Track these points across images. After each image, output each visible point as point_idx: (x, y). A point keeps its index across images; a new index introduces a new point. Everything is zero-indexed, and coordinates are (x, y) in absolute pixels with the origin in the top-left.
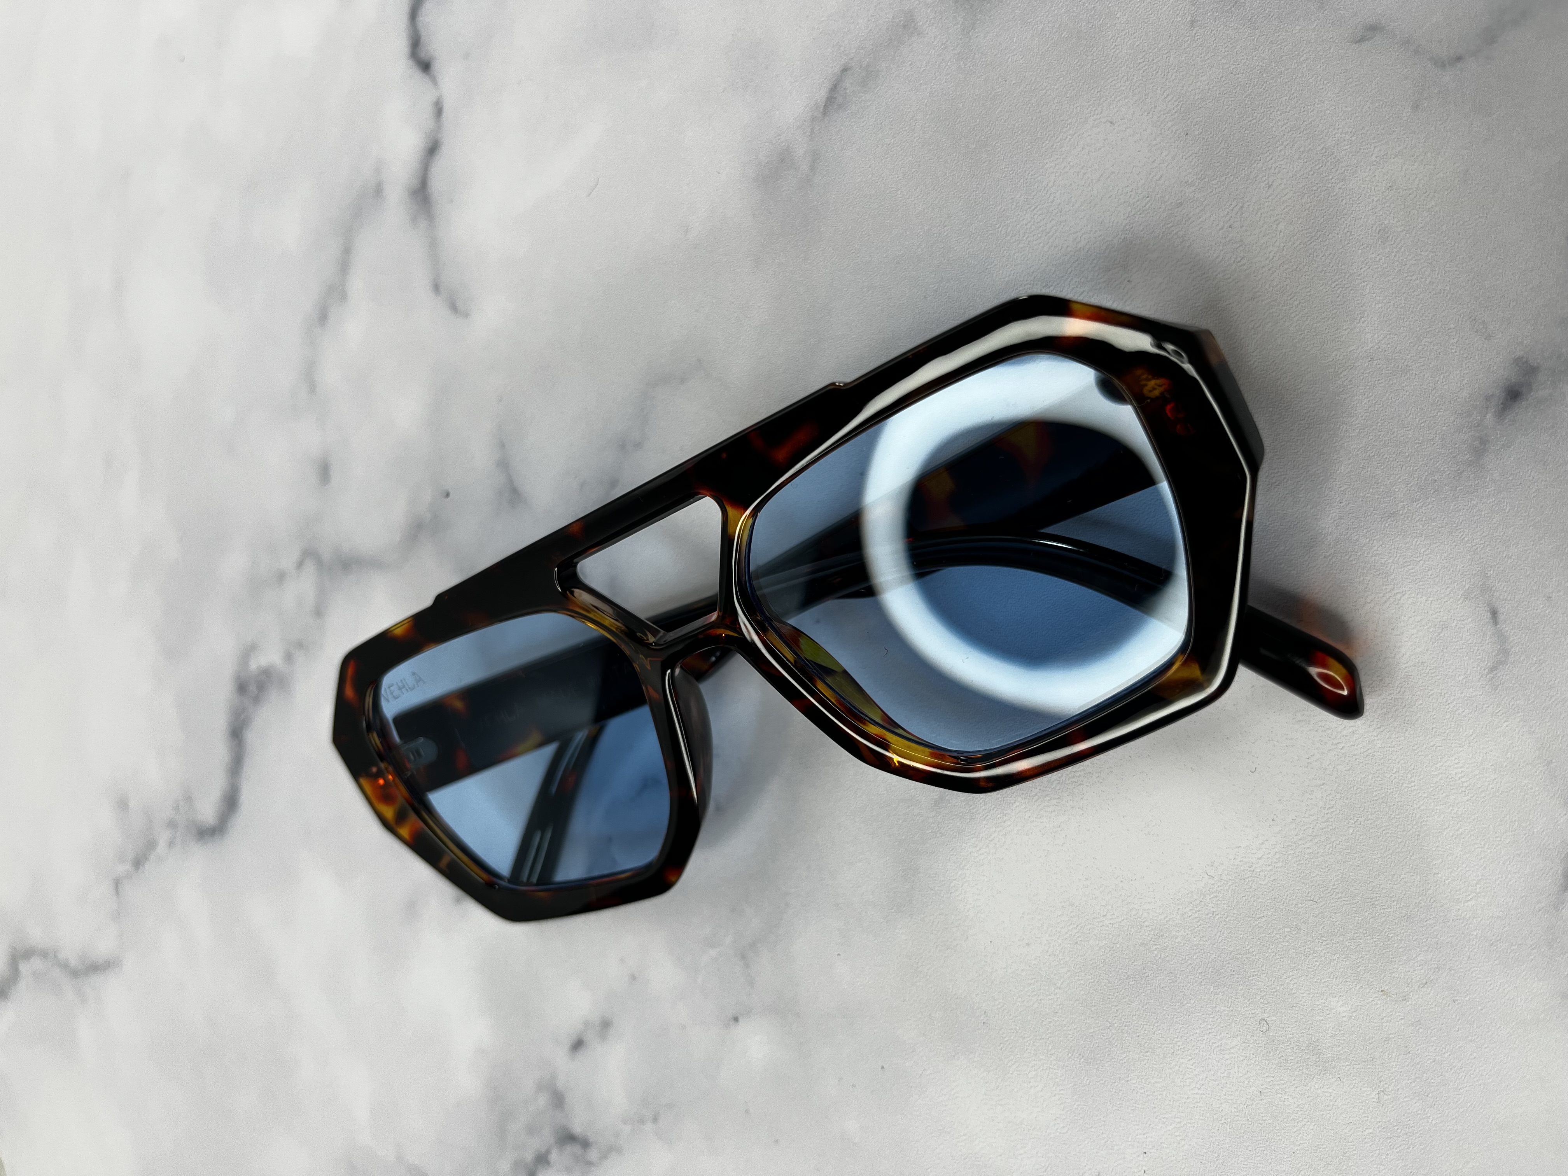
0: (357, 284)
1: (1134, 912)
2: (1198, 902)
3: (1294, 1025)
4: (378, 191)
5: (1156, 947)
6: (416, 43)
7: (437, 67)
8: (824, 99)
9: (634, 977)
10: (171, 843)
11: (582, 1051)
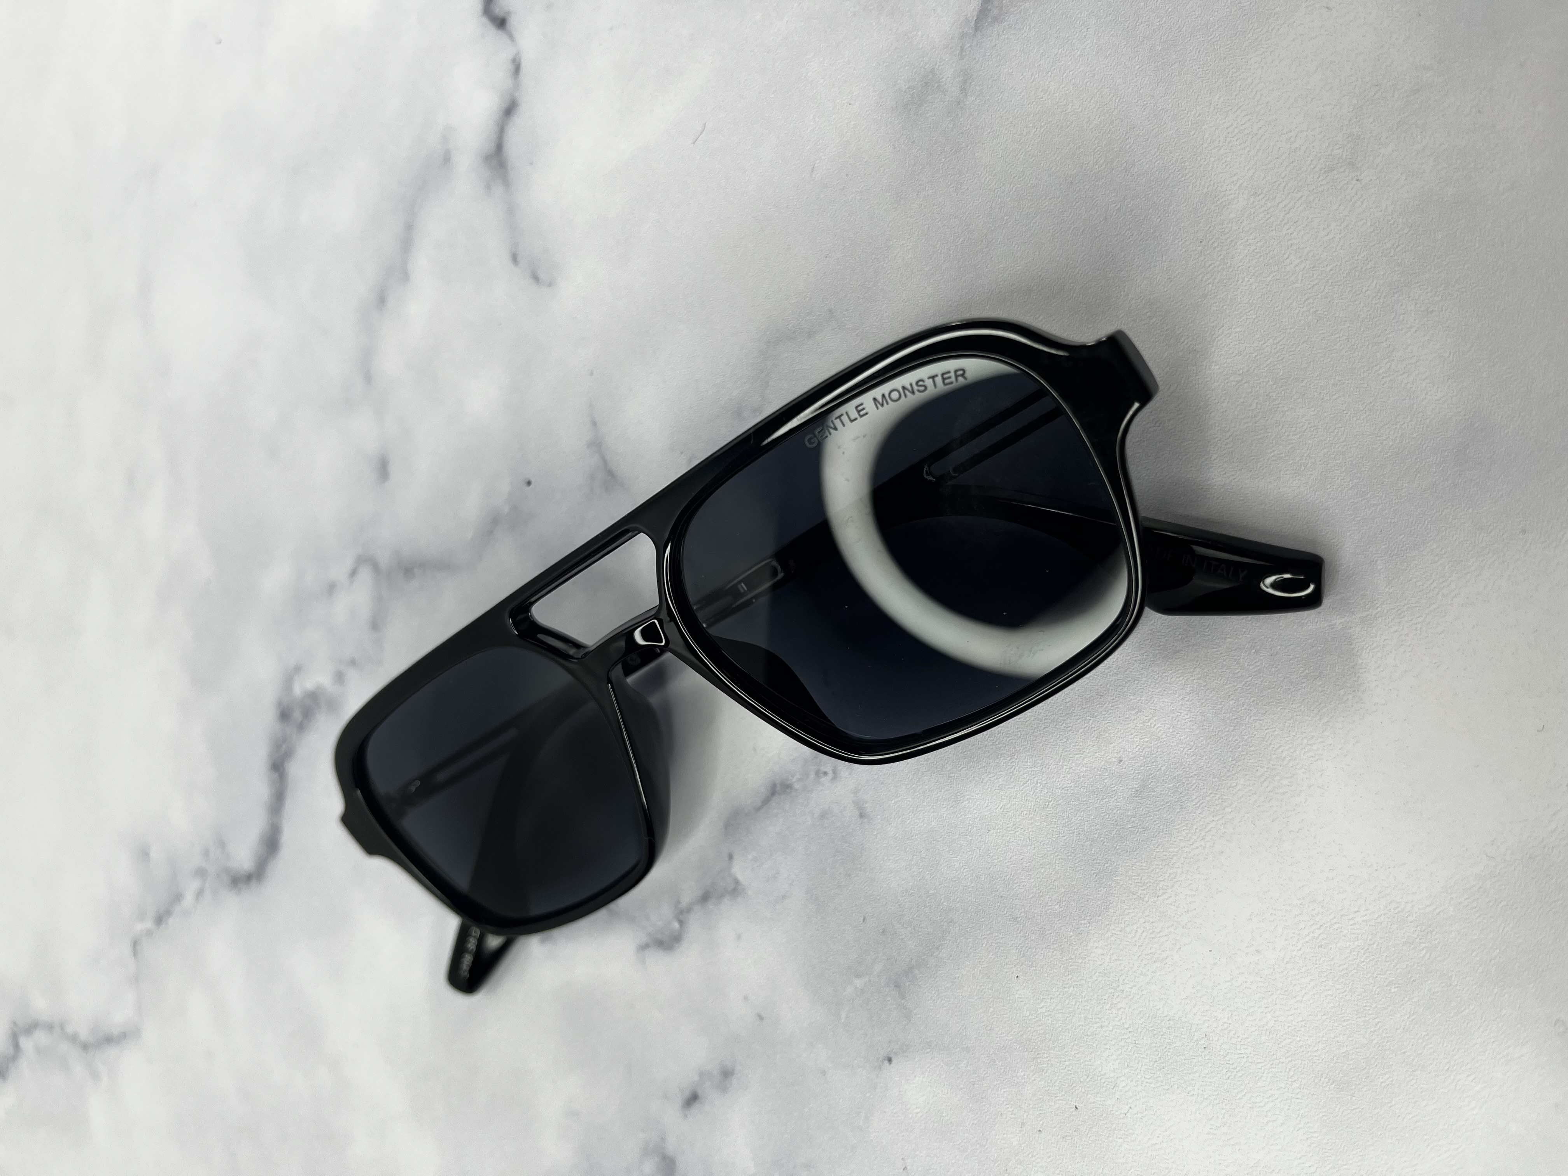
0: (422, 261)
4: (447, 159)
7: (513, 22)
8: (975, 13)
9: (761, 1018)
10: (200, 894)
11: (696, 1106)
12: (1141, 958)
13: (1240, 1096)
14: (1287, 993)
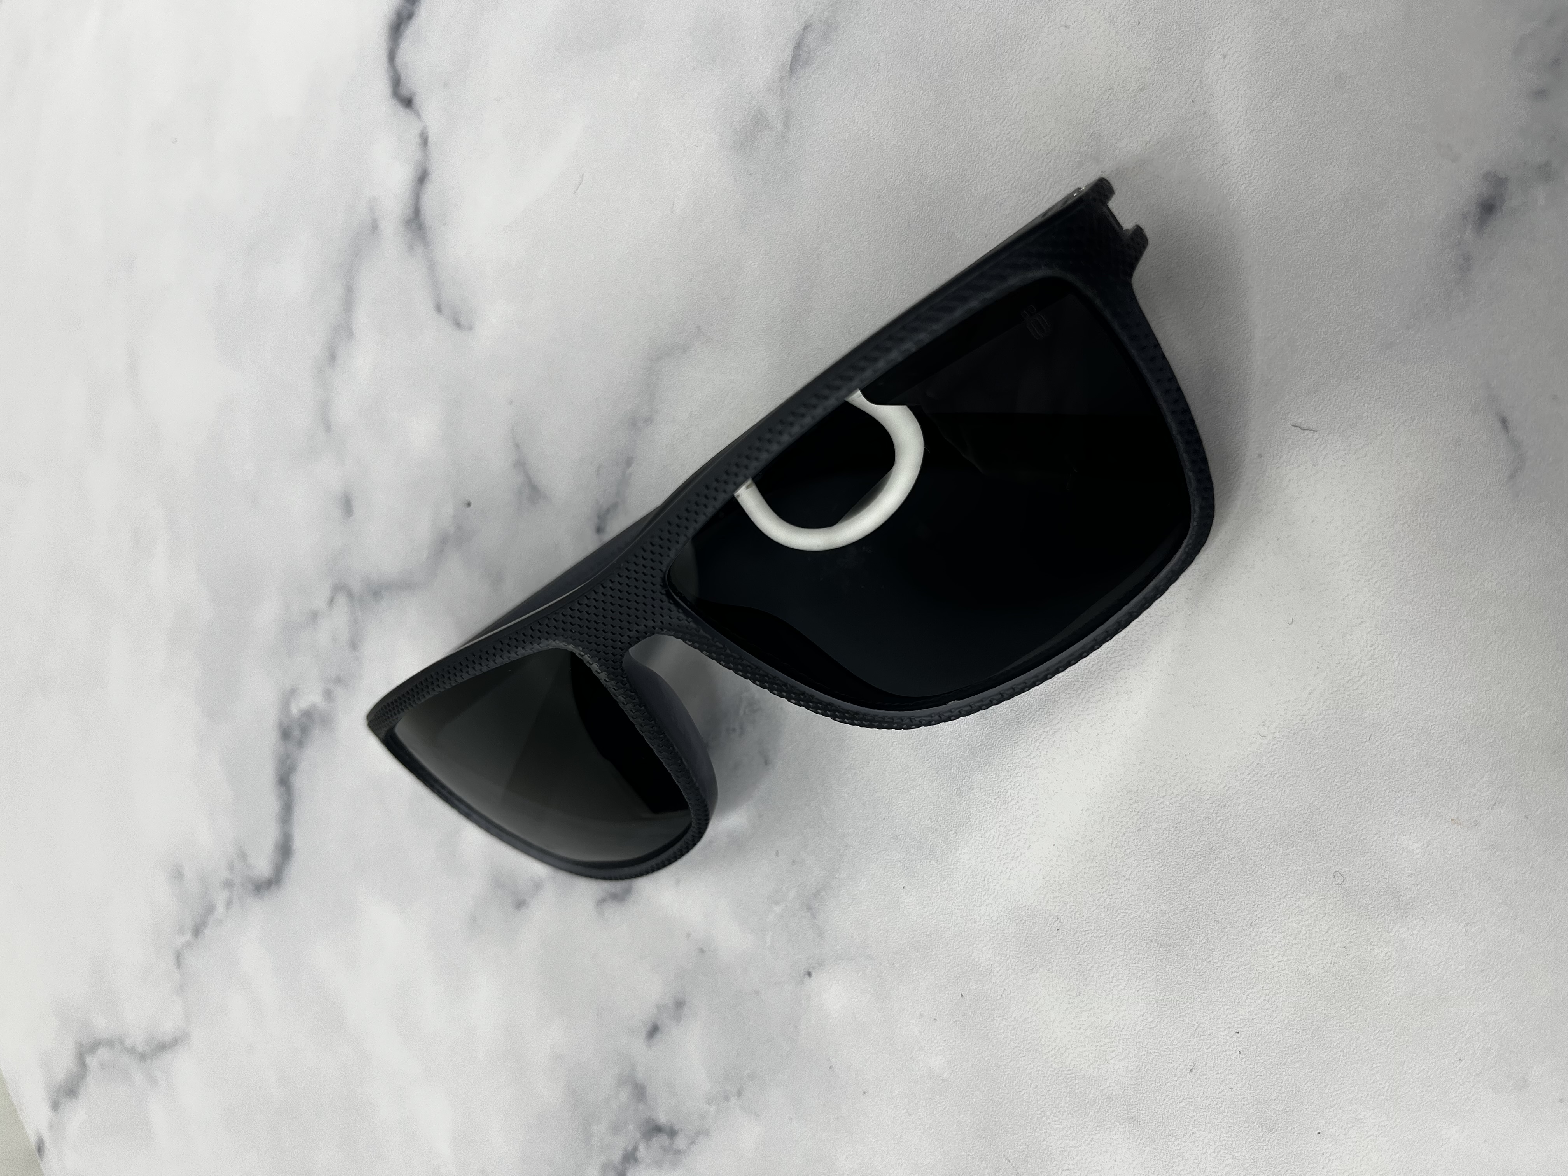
0: (362, 319)
1: (1192, 787)
2: (1254, 765)
3: (1369, 872)
4: (374, 227)
5: (1219, 819)
6: (396, 82)
7: (418, 101)
8: (790, 59)
9: (702, 951)
10: (229, 904)
11: (658, 1036)
12: (1000, 858)
13: (1089, 967)
14: (1117, 874)
